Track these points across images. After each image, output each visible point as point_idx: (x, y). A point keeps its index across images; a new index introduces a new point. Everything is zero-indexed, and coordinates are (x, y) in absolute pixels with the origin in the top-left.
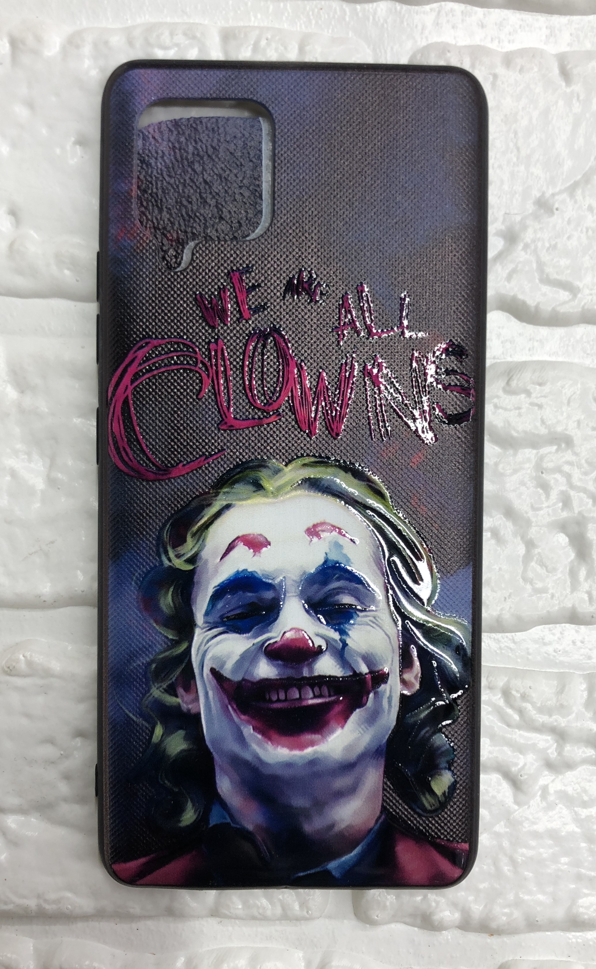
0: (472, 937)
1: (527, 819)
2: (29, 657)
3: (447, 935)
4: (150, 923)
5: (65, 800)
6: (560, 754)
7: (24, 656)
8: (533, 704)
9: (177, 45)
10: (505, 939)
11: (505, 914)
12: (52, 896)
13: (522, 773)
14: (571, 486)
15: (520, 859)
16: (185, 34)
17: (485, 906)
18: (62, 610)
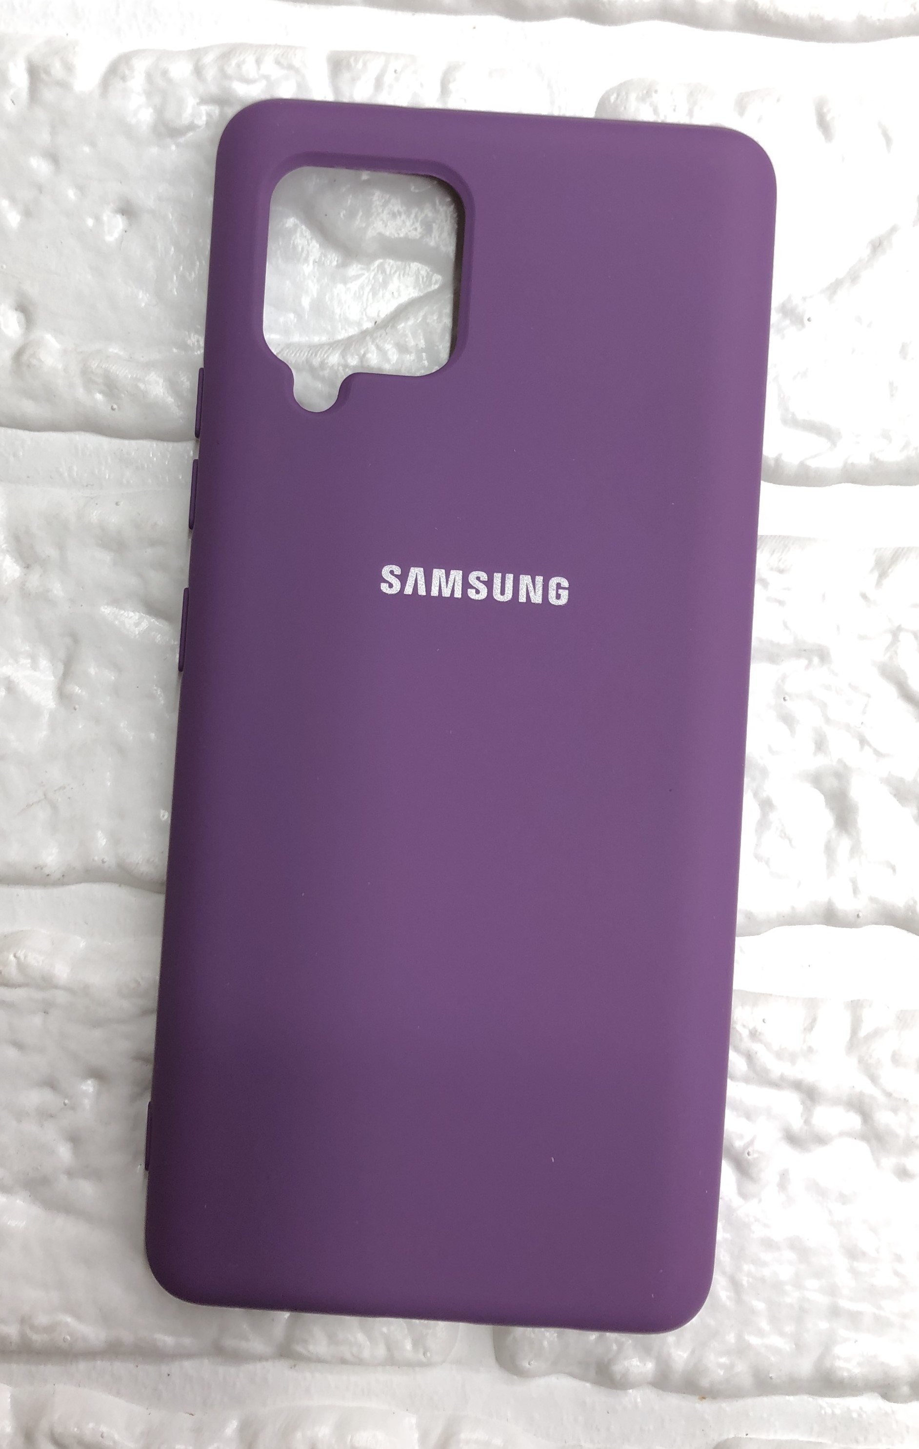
0: (674, 1401)
1: (757, 1220)
2: (22, 958)
3: (635, 1397)
4: (187, 1364)
5: (70, 1173)
6: (807, 1122)
7: (15, 956)
8: (767, 1046)
9: (267, 77)
10: (724, 1405)
11: (721, 1366)
12: (42, 1320)
13: (750, 1150)
14: (828, 721)
15: (745, 1281)
16: (278, 63)
17: (693, 1352)
18: (73, 887)
